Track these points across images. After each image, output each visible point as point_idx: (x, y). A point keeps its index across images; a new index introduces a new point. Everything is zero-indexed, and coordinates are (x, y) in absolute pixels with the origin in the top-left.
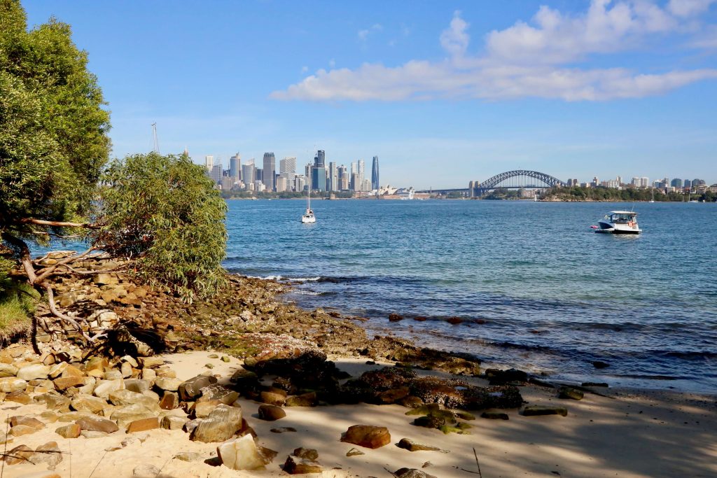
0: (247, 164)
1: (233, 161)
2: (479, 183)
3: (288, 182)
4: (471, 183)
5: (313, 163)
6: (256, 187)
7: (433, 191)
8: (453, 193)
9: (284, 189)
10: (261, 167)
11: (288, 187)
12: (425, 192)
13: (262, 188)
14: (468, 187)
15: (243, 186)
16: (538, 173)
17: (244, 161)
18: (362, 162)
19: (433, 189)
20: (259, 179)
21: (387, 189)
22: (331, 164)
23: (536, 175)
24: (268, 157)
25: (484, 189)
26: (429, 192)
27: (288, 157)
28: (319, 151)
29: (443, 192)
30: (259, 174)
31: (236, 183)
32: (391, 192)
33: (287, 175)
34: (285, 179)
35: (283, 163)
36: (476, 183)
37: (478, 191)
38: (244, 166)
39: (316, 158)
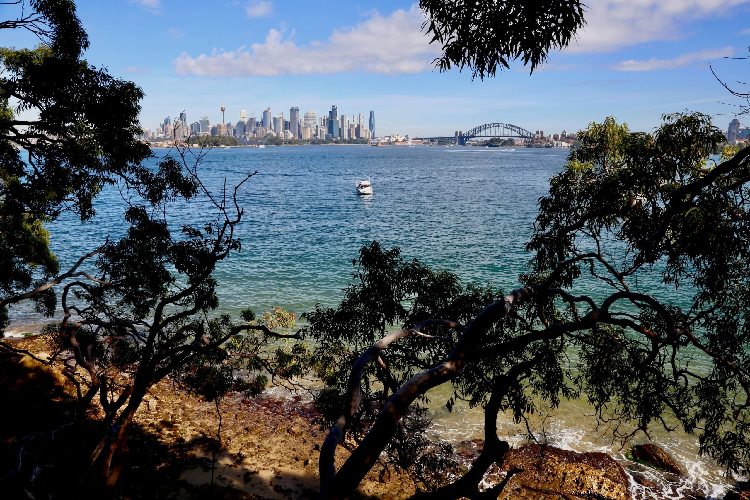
0: (277, 117)
1: (265, 114)
2: (463, 133)
3: (311, 131)
4: (456, 133)
5: (328, 115)
6: (286, 135)
8: (442, 141)
9: (308, 137)
10: (288, 119)
11: (311, 135)
12: (418, 139)
13: (291, 136)
14: (454, 136)
15: (274, 135)
16: (511, 126)
17: (274, 114)
18: (362, 115)
19: (425, 137)
20: (286, 128)
21: (397, 138)
22: (342, 116)
23: (510, 127)
24: (294, 111)
25: (466, 138)
26: (421, 139)
27: (310, 112)
28: (333, 107)
29: (432, 140)
30: (287, 125)
31: (268, 132)
32: (401, 139)
33: (310, 126)
34: (309, 128)
35: (306, 115)
36: (460, 132)
37: (462, 139)
38: (274, 119)
39: (330, 112)
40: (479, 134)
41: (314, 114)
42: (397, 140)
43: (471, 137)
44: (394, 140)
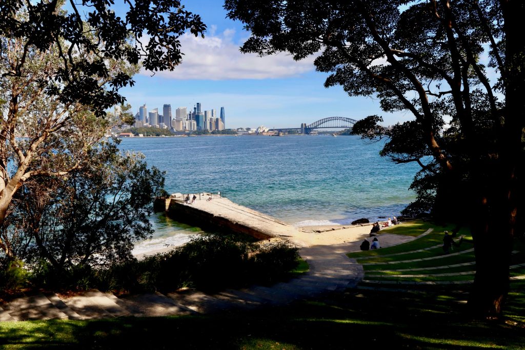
0: (153, 112)
1: (141, 109)
2: (307, 125)
4: (302, 125)
5: (193, 111)
6: (161, 127)
7: (275, 130)
8: (290, 131)
9: (181, 129)
13: (165, 127)
14: (300, 127)
15: (150, 127)
16: (349, 119)
19: (275, 128)
20: (161, 121)
21: (263, 129)
22: (205, 112)
24: (167, 108)
25: (310, 129)
27: (181, 108)
28: (198, 104)
30: (160, 119)
31: (144, 124)
32: (266, 131)
33: (181, 119)
35: (178, 111)
36: (305, 124)
37: (307, 130)
38: (150, 114)
39: (195, 108)
40: (321, 126)
41: (184, 110)
42: (264, 131)
43: (314, 128)
44: (261, 131)
